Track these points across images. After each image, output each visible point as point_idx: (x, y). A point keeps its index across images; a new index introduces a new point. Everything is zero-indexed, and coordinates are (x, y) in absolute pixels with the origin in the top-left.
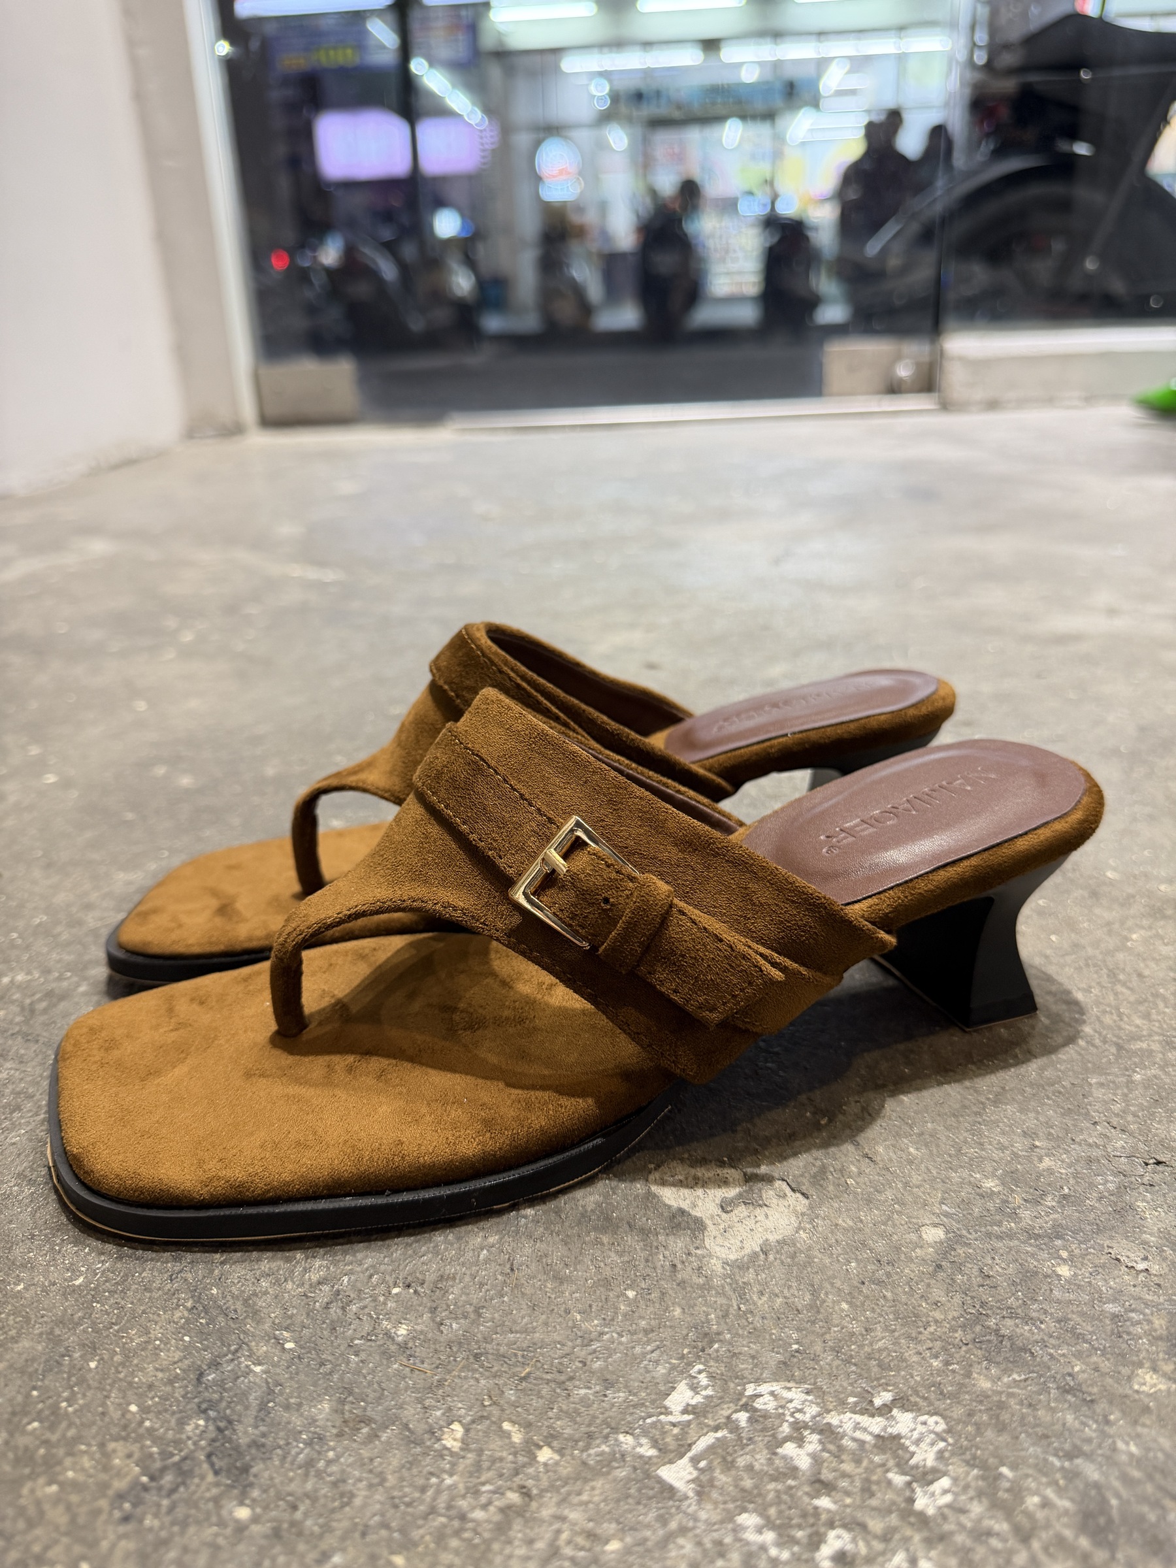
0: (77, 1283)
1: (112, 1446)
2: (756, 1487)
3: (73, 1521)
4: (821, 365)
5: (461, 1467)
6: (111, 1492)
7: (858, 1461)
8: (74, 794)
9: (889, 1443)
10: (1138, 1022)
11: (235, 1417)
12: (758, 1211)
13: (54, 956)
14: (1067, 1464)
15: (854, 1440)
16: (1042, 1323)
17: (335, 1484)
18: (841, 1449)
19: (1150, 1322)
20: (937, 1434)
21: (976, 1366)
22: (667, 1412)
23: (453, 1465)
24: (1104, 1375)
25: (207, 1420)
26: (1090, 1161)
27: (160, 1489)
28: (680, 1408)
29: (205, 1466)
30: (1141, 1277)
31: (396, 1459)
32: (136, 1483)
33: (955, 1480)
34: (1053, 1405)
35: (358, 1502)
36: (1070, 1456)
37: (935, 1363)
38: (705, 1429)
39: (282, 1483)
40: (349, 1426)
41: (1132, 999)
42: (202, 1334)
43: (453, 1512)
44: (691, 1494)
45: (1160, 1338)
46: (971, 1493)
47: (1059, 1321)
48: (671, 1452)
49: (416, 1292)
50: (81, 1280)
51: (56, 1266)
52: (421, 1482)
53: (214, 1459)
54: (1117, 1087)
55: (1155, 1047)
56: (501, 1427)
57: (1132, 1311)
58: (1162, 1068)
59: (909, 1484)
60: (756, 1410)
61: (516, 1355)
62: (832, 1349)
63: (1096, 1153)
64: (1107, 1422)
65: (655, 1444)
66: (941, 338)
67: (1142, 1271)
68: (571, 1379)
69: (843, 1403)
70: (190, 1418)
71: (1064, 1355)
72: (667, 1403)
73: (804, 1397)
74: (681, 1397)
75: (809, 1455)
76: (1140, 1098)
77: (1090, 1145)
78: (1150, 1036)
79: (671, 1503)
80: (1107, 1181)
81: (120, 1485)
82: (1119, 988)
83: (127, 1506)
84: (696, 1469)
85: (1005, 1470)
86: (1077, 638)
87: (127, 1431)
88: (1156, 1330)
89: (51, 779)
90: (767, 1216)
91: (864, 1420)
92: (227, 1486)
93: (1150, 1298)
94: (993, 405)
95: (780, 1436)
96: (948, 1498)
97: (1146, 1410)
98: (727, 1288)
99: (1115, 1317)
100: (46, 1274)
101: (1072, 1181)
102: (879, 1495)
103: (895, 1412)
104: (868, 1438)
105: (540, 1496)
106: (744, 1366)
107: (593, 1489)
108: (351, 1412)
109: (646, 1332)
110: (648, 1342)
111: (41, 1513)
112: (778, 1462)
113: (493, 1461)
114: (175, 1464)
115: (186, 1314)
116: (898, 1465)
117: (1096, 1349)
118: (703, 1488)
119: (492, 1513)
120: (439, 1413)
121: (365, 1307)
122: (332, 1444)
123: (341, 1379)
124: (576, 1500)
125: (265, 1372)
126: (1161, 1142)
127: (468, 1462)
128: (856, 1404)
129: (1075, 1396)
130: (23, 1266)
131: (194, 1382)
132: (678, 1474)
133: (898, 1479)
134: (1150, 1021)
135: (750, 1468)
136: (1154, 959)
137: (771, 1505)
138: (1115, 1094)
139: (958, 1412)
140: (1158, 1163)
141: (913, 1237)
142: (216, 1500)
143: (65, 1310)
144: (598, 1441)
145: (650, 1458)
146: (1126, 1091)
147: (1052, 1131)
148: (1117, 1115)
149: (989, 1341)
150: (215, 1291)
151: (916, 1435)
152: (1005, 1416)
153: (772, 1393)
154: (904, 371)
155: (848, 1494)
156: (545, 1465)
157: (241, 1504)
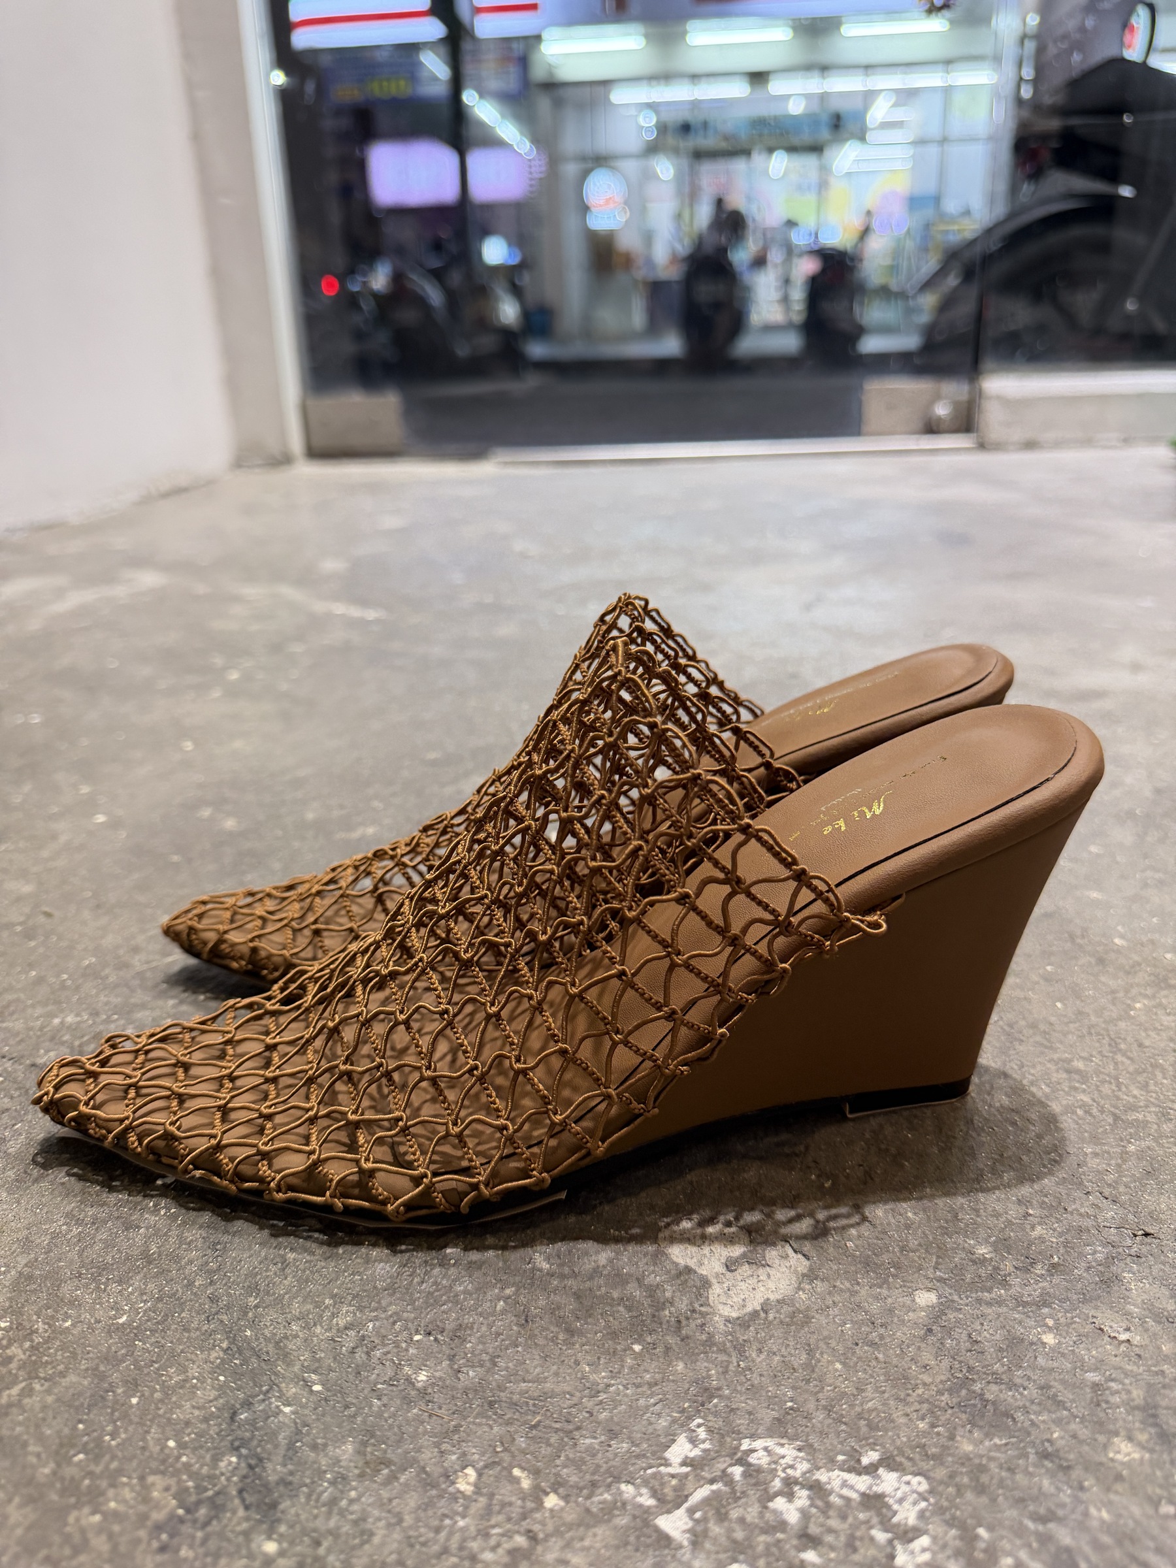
0: (121, 1321)
1: (151, 1479)
2: (747, 1538)
3: (115, 1548)
4: (860, 403)
5: (472, 1511)
6: (149, 1523)
7: (843, 1517)
8: (123, 834)
9: (874, 1501)
10: (1136, 1092)
11: (264, 1455)
12: (761, 1271)
13: (102, 998)
14: (1041, 1528)
15: (841, 1497)
16: (1025, 1389)
17: (355, 1523)
18: (829, 1505)
19: (1129, 1392)
20: (919, 1494)
21: (960, 1429)
22: (667, 1464)
23: (466, 1508)
24: (1082, 1442)
25: (239, 1457)
26: (1080, 1230)
27: (195, 1521)
28: (679, 1460)
29: (237, 1501)
30: (1123, 1348)
31: (413, 1500)
32: (172, 1516)
33: (934, 1539)
34: (1031, 1469)
35: (376, 1540)
36: (1043, 1520)
37: (922, 1425)
38: (701, 1481)
39: (307, 1520)
40: (371, 1467)
41: (1131, 1069)
42: (236, 1375)
43: (465, 1553)
44: (686, 1543)
45: (1137, 1408)
46: (949, 1552)
47: (1042, 1388)
48: (668, 1504)
49: (436, 1339)
50: (124, 1318)
51: (101, 1304)
52: (436, 1523)
53: (245, 1495)
54: (1112, 1158)
55: (1151, 1118)
56: (510, 1473)
57: (1112, 1380)
58: (1155, 1140)
59: (890, 1542)
60: (750, 1465)
61: (527, 1403)
62: (825, 1408)
63: (1089, 1223)
64: (1082, 1488)
65: (654, 1494)
66: (981, 378)
67: (1123, 1342)
68: (578, 1428)
69: (832, 1461)
70: (223, 1454)
71: (1044, 1422)
72: (667, 1454)
73: (796, 1453)
74: (680, 1450)
75: (797, 1509)
76: (1134, 1168)
77: (1081, 1215)
78: (1147, 1106)
79: (666, 1551)
80: (1095, 1252)
81: (158, 1516)
82: (1119, 1058)
83: (164, 1537)
84: (691, 1518)
85: (982, 1531)
86: (1099, 694)
87: (166, 1464)
88: (1133, 1400)
89: (101, 818)
90: (769, 1276)
91: (852, 1478)
92: (256, 1520)
93: (1129, 1368)
94: (1030, 445)
95: (772, 1491)
96: (926, 1557)
97: (1119, 1478)
98: (728, 1344)
99: (1096, 1386)
100: (92, 1310)
101: (1062, 1250)
102: (862, 1551)
103: (881, 1471)
104: (854, 1496)
105: (546, 1539)
106: (741, 1422)
107: (595, 1535)
108: (372, 1453)
109: (651, 1385)
110: (652, 1395)
111: (86, 1541)
112: (768, 1516)
113: (504, 1505)
114: (210, 1499)
115: (221, 1354)
116: (882, 1523)
117: (1076, 1417)
118: (698, 1538)
119: (501, 1555)
120: (454, 1457)
121: (388, 1353)
122: (354, 1483)
123: (364, 1422)
124: (578, 1545)
125: (293, 1413)
126: (1151, 1214)
127: (479, 1505)
128: (844, 1461)
129: (1052, 1462)
130: (71, 1303)
131: (228, 1420)
132: (674, 1524)
133: (881, 1536)
134: (1148, 1092)
135: (742, 1520)
136: (1155, 1029)
137: (760, 1557)
138: (1109, 1165)
139: (941, 1473)
140: (1146, 1235)
141: (907, 1300)
142: (247, 1534)
143: (110, 1347)
144: (601, 1490)
145: (649, 1507)
146: (1119, 1161)
147: (1046, 1200)
148: (1109, 1185)
149: (975, 1405)
150: (248, 1333)
151: (899, 1494)
152: (984, 1479)
153: (766, 1449)
154: (942, 410)
155: (832, 1548)
156: (552, 1510)
157: (269, 1538)
